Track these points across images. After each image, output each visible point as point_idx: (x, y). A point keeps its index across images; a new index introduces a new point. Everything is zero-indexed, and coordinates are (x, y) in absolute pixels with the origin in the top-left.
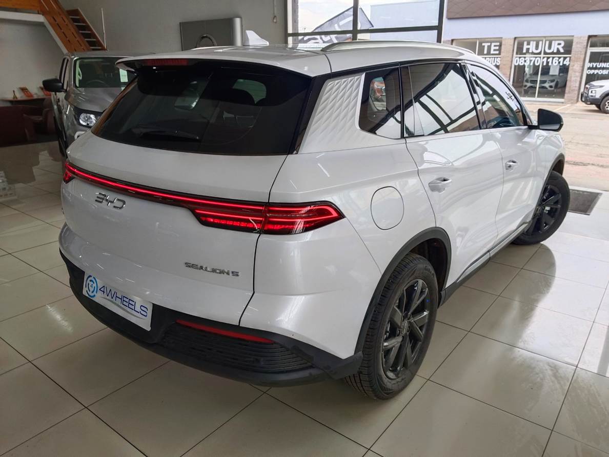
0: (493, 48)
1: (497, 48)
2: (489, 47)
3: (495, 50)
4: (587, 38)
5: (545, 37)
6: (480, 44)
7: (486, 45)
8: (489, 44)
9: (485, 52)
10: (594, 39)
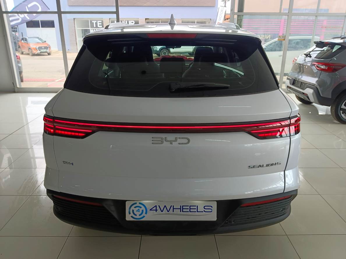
0: (98, 24)
1: (101, 24)
2: (96, 23)
3: (99, 25)
4: (145, 20)
5: (125, 19)
6: (91, 22)
7: (94, 22)
8: (96, 22)
9: (95, 26)
10: (147, 20)
